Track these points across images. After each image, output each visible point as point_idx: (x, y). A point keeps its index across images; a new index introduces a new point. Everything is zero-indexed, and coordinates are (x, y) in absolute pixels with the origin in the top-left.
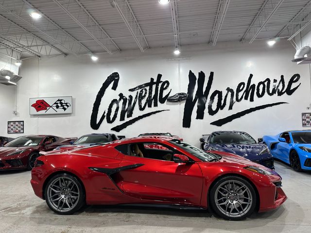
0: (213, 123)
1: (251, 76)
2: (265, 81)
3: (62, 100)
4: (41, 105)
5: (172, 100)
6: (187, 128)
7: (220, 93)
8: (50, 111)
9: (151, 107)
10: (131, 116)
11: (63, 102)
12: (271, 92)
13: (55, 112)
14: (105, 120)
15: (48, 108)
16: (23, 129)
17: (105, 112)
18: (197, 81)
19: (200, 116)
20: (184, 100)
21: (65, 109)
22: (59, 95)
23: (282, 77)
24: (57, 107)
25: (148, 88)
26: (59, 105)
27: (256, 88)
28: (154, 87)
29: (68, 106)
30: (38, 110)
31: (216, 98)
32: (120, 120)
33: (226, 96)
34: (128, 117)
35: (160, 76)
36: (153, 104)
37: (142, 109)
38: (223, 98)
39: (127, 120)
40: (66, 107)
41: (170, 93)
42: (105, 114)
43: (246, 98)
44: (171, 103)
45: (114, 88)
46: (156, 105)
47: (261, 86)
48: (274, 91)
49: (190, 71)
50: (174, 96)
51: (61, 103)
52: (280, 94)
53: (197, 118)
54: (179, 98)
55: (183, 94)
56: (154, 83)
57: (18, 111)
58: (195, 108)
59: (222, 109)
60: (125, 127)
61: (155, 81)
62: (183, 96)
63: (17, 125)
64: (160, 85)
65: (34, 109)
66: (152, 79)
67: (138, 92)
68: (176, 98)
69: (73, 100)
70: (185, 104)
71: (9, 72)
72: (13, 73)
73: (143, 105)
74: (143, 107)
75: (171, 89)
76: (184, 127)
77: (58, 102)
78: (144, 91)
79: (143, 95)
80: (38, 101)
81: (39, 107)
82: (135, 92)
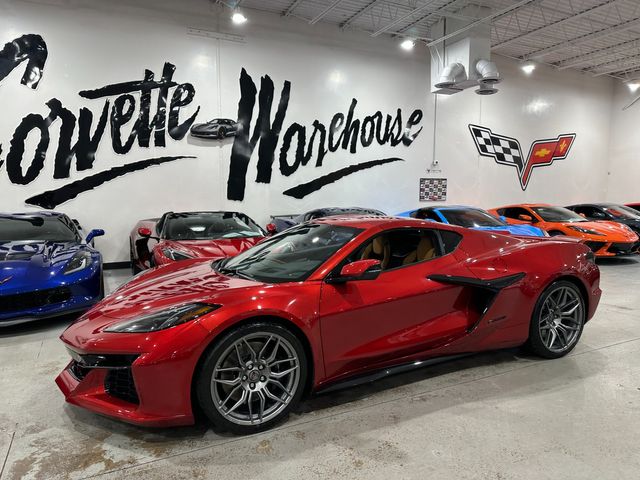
0: (289, 193)
1: (355, 102)
2: (374, 117)
5: (204, 133)
6: (237, 202)
7: (302, 130)
9: (147, 146)
10: (91, 167)
12: (382, 138)
18: (257, 96)
19: (264, 176)
20: (230, 136)
23: (399, 111)
25: (137, 95)
27: (360, 129)
28: (155, 94)
31: (295, 139)
32: (56, 177)
33: (312, 139)
34: (80, 168)
36: (152, 139)
38: (308, 141)
39: (76, 175)
41: (196, 114)
43: (345, 146)
44: (199, 141)
46: (160, 142)
47: (369, 125)
48: (386, 138)
49: (243, 71)
50: (209, 124)
52: (395, 143)
53: (258, 181)
54: (220, 131)
55: (229, 122)
56: (156, 86)
58: (255, 158)
59: (304, 164)
60: (74, 196)
61: (158, 78)
62: (228, 127)
64: (171, 91)
66: (149, 73)
67: (107, 104)
68: (214, 130)
70: (232, 145)
73: (124, 140)
74: (123, 144)
75: (199, 108)
76: (229, 198)
78: (128, 102)
79: (124, 112)
82: (101, 101)
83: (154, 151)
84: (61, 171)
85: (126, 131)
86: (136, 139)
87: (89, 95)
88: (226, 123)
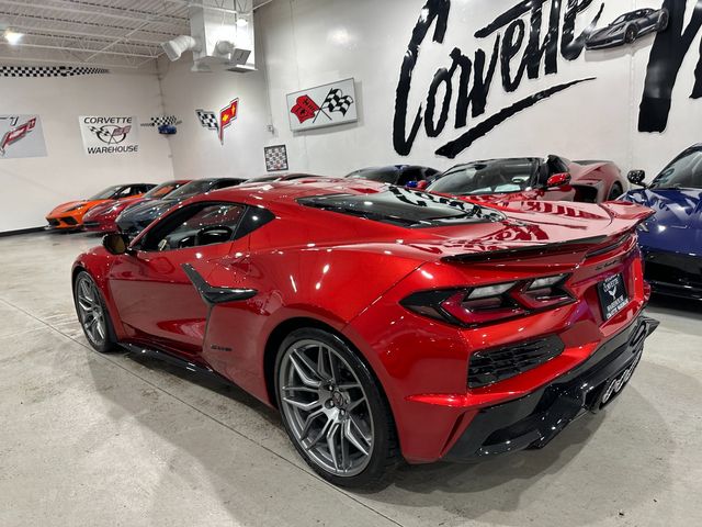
3: (336, 91)
4: (304, 106)
5: (603, 42)
6: (655, 135)
8: (321, 118)
11: (338, 94)
13: (328, 122)
14: (422, 129)
15: (316, 113)
16: (286, 161)
17: (420, 109)
20: (647, 34)
21: (344, 111)
22: (333, 78)
24: (331, 108)
25: (526, 18)
26: (334, 103)
29: (349, 104)
30: (302, 120)
32: (456, 127)
37: (510, 86)
40: (345, 106)
42: (422, 115)
44: (600, 54)
45: (439, 37)
46: (551, 68)
50: (612, 25)
51: (337, 98)
54: (631, 31)
55: (643, 13)
57: (275, 126)
58: (692, 56)
62: (641, 21)
63: (277, 155)
65: (294, 117)
68: (619, 32)
69: (357, 87)
70: (651, 47)
71: (227, 43)
72: (233, 46)
73: (513, 75)
74: (512, 81)
75: (603, 6)
76: (641, 128)
77: (332, 96)
78: (517, 29)
79: (514, 42)
80: (299, 100)
81: (303, 112)
82: (492, 38)
83: (545, 81)
84: (460, 122)
85: (515, 63)
86: (526, 71)
87: (482, 34)
88: (640, 16)
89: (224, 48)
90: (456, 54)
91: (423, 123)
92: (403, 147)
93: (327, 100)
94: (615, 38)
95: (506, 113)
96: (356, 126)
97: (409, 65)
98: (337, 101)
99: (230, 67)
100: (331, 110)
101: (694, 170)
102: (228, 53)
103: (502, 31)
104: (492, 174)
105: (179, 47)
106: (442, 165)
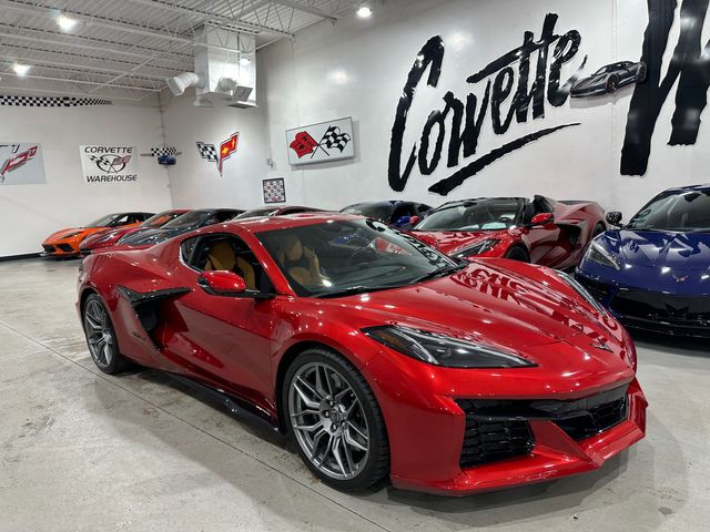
3: (334, 128)
4: (303, 142)
5: (587, 90)
6: (636, 178)
8: (319, 154)
11: (336, 131)
13: (326, 158)
14: (416, 166)
15: (314, 148)
16: (284, 194)
17: (415, 148)
20: (627, 84)
21: (341, 148)
22: (331, 117)
24: (329, 145)
25: (515, 66)
26: (332, 139)
29: (346, 140)
30: (300, 155)
32: (449, 166)
35: (551, 20)
37: (500, 129)
40: (342, 143)
42: (416, 154)
44: (585, 101)
45: (433, 81)
46: (539, 112)
50: (593, 76)
51: (334, 136)
53: (673, 142)
54: (612, 80)
55: (623, 65)
57: (274, 159)
58: (669, 107)
61: (537, 38)
62: (622, 73)
63: (275, 187)
65: (293, 152)
68: (601, 82)
69: (354, 125)
70: (631, 97)
71: (229, 80)
72: (235, 83)
73: (503, 119)
74: (502, 124)
75: (586, 57)
76: (623, 172)
77: (330, 133)
78: (507, 76)
79: (504, 88)
80: (297, 136)
81: (301, 147)
82: (484, 83)
83: (532, 125)
84: (452, 162)
85: (505, 108)
86: (515, 115)
87: (473, 79)
88: (620, 68)
89: (227, 84)
90: (449, 97)
91: (417, 161)
92: (397, 182)
93: (325, 137)
94: (598, 87)
95: (496, 154)
96: (352, 162)
97: (404, 105)
98: (335, 138)
99: (232, 103)
100: (329, 147)
101: (669, 213)
102: (229, 89)
103: (493, 77)
104: (481, 212)
105: (183, 82)
106: (435, 201)
